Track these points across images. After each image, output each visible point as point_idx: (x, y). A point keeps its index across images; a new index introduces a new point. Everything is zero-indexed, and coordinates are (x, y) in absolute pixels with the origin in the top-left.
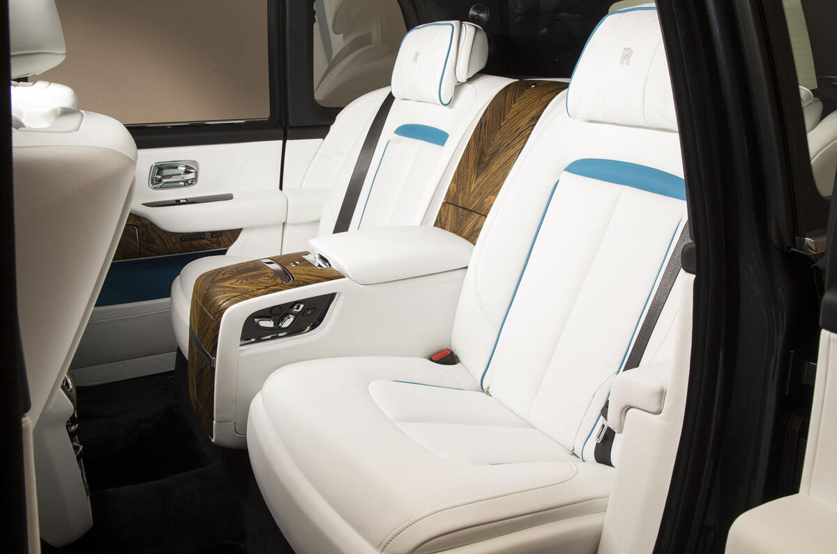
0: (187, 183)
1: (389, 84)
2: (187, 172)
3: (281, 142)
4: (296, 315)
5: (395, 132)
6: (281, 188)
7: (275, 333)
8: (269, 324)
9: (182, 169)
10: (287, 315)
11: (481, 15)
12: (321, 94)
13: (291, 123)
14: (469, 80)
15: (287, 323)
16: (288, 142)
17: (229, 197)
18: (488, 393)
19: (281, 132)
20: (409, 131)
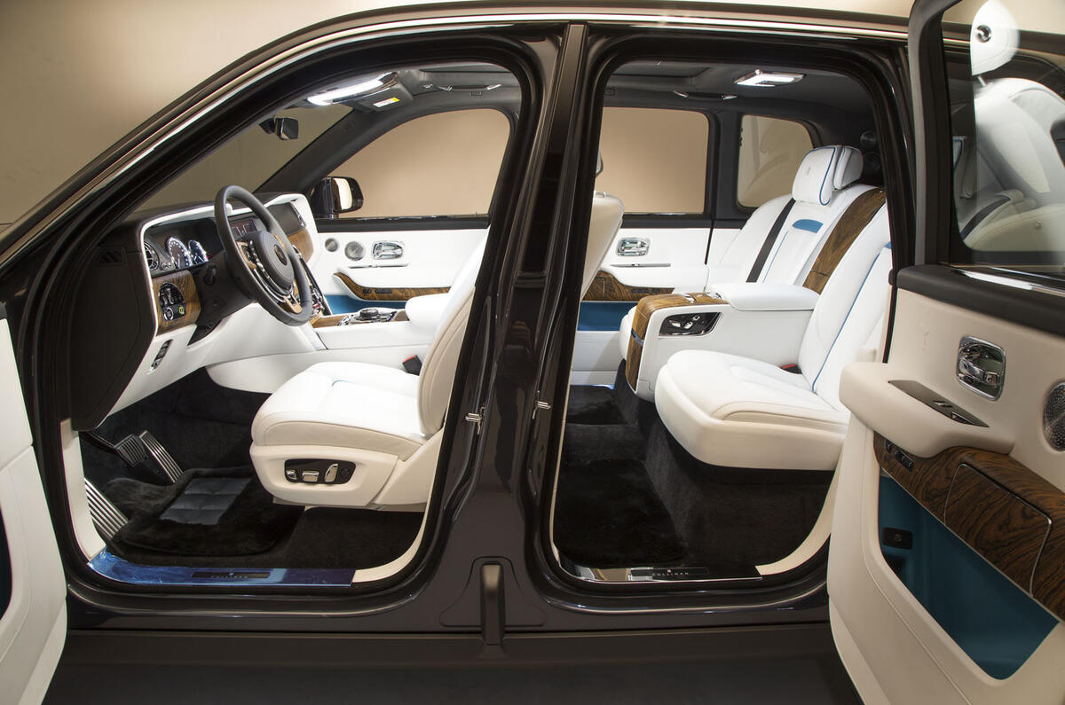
0: (641, 254)
1: (790, 191)
2: (642, 246)
3: (709, 229)
4: (695, 323)
5: (794, 225)
6: (706, 263)
7: (681, 331)
8: (678, 325)
9: (639, 243)
10: (689, 321)
11: (871, 140)
12: (743, 197)
13: (718, 217)
14: (845, 188)
15: (688, 326)
16: (714, 230)
17: (669, 265)
18: (815, 393)
19: (710, 222)
20: (803, 225)
